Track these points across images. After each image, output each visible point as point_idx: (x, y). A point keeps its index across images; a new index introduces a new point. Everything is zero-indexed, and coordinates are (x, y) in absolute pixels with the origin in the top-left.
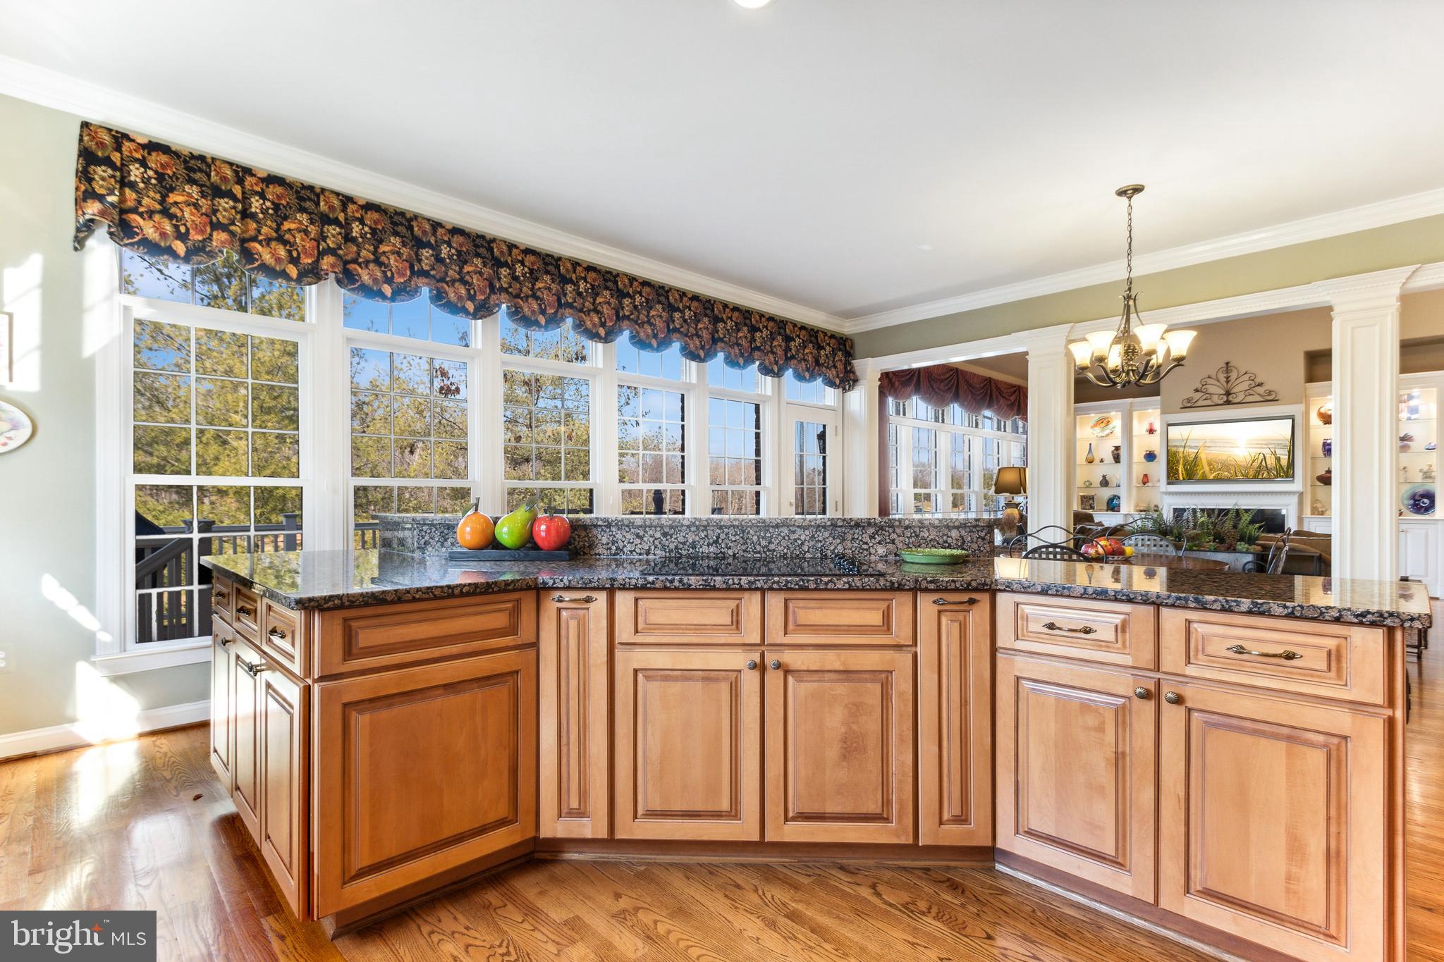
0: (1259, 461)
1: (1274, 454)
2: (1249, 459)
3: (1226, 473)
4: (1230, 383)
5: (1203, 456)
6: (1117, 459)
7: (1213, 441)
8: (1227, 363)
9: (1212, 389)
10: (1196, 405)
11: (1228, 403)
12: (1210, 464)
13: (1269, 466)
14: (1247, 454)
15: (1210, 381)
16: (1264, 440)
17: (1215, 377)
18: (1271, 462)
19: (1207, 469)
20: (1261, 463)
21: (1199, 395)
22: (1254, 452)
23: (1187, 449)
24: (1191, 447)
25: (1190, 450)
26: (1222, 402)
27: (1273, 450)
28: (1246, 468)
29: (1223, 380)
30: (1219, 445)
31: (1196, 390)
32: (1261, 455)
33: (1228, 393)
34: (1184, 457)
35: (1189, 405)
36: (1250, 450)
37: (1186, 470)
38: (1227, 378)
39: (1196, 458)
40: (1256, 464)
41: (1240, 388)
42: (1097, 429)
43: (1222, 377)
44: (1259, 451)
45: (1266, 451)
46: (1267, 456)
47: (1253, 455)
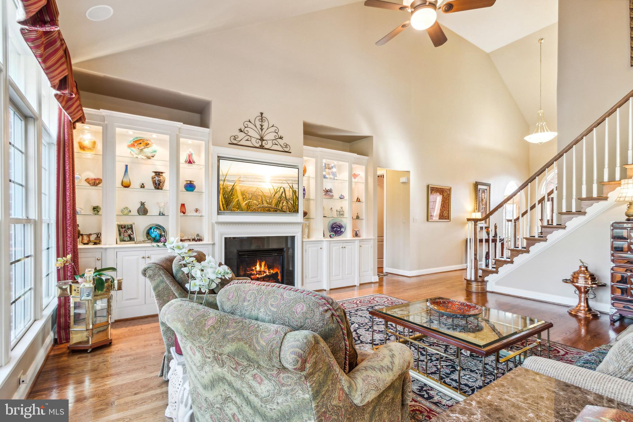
0: (280, 193)
1: (292, 188)
2: (272, 191)
3: (255, 202)
4: (264, 131)
5: (238, 188)
6: (158, 185)
7: (245, 176)
8: (262, 114)
9: (252, 133)
10: (239, 143)
11: (262, 147)
12: (243, 194)
13: (288, 197)
14: (271, 187)
15: (250, 125)
16: (284, 177)
17: (253, 122)
18: (289, 194)
19: (240, 198)
20: (282, 194)
21: (242, 135)
22: (276, 186)
23: (226, 182)
24: (229, 181)
25: (228, 183)
26: (258, 145)
27: (291, 185)
28: (270, 198)
29: (259, 127)
30: (250, 180)
31: (241, 131)
32: (282, 188)
33: (262, 139)
34: (224, 188)
35: (235, 142)
36: (274, 184)
37: (224, 198)
38: (262, 126)
39: (232, 189)
40: (278, 195)
41: (269, 136)
42: (135, 150)
43: (258, 124)
44: (280, 185)
45: (286, 186)
46: (286, 189)
47: (276, 188)
